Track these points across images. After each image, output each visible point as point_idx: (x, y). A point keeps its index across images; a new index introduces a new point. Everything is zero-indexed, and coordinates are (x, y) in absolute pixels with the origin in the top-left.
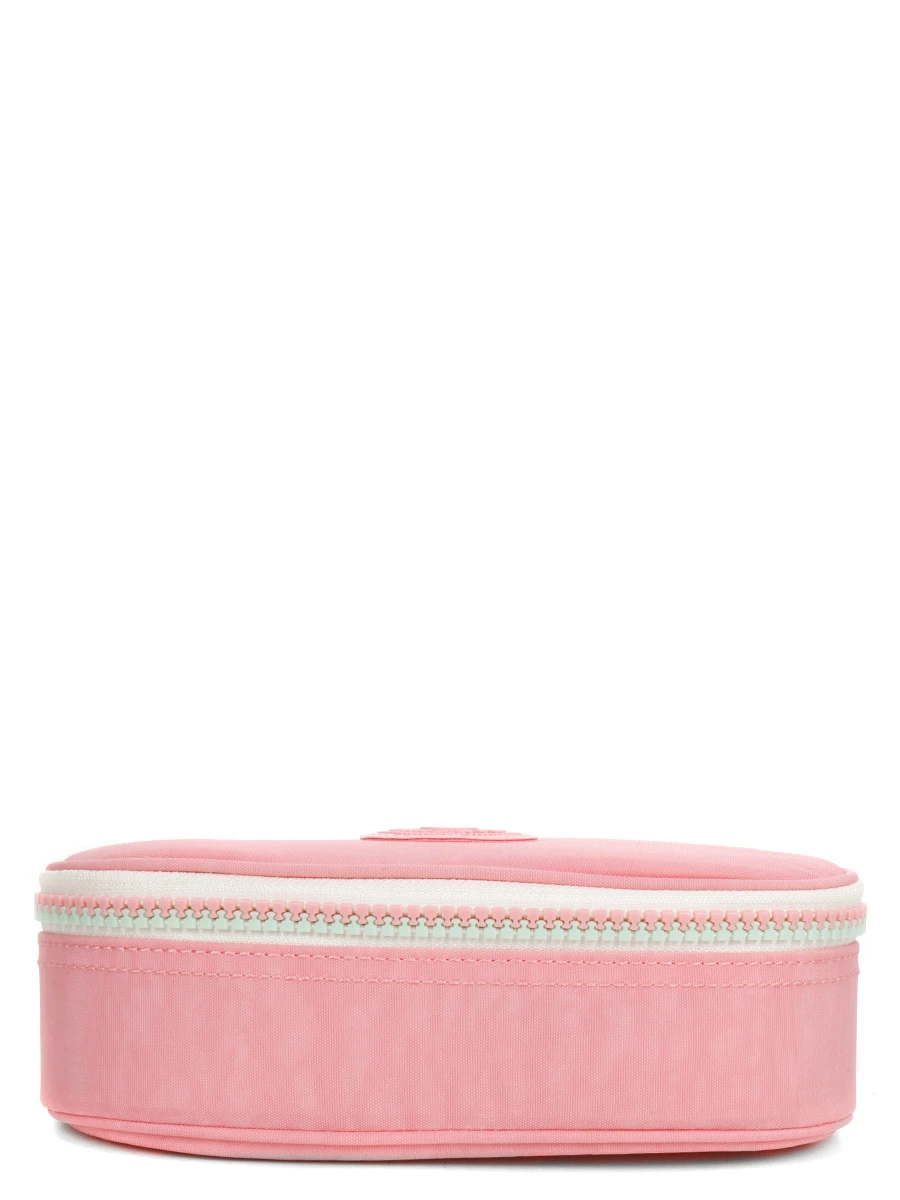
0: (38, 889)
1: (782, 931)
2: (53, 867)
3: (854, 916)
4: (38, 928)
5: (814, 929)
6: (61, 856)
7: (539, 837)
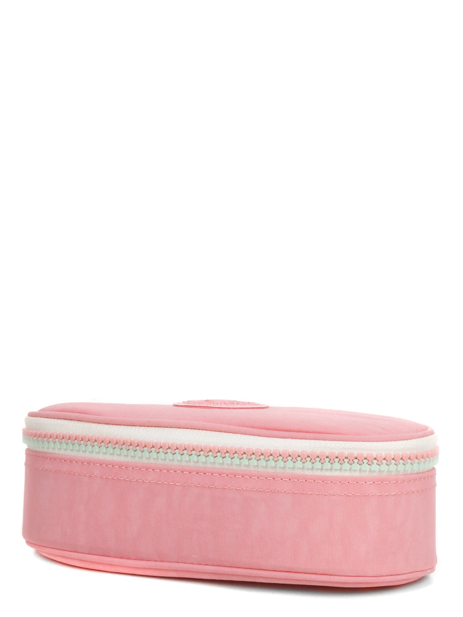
0: (24, 426)
1: (382, 466)
2: (32, 415)
3: (431, 455)
4: (25, 446)
5: (409, 463)
6: (36, 409)
7: (270, 406)
